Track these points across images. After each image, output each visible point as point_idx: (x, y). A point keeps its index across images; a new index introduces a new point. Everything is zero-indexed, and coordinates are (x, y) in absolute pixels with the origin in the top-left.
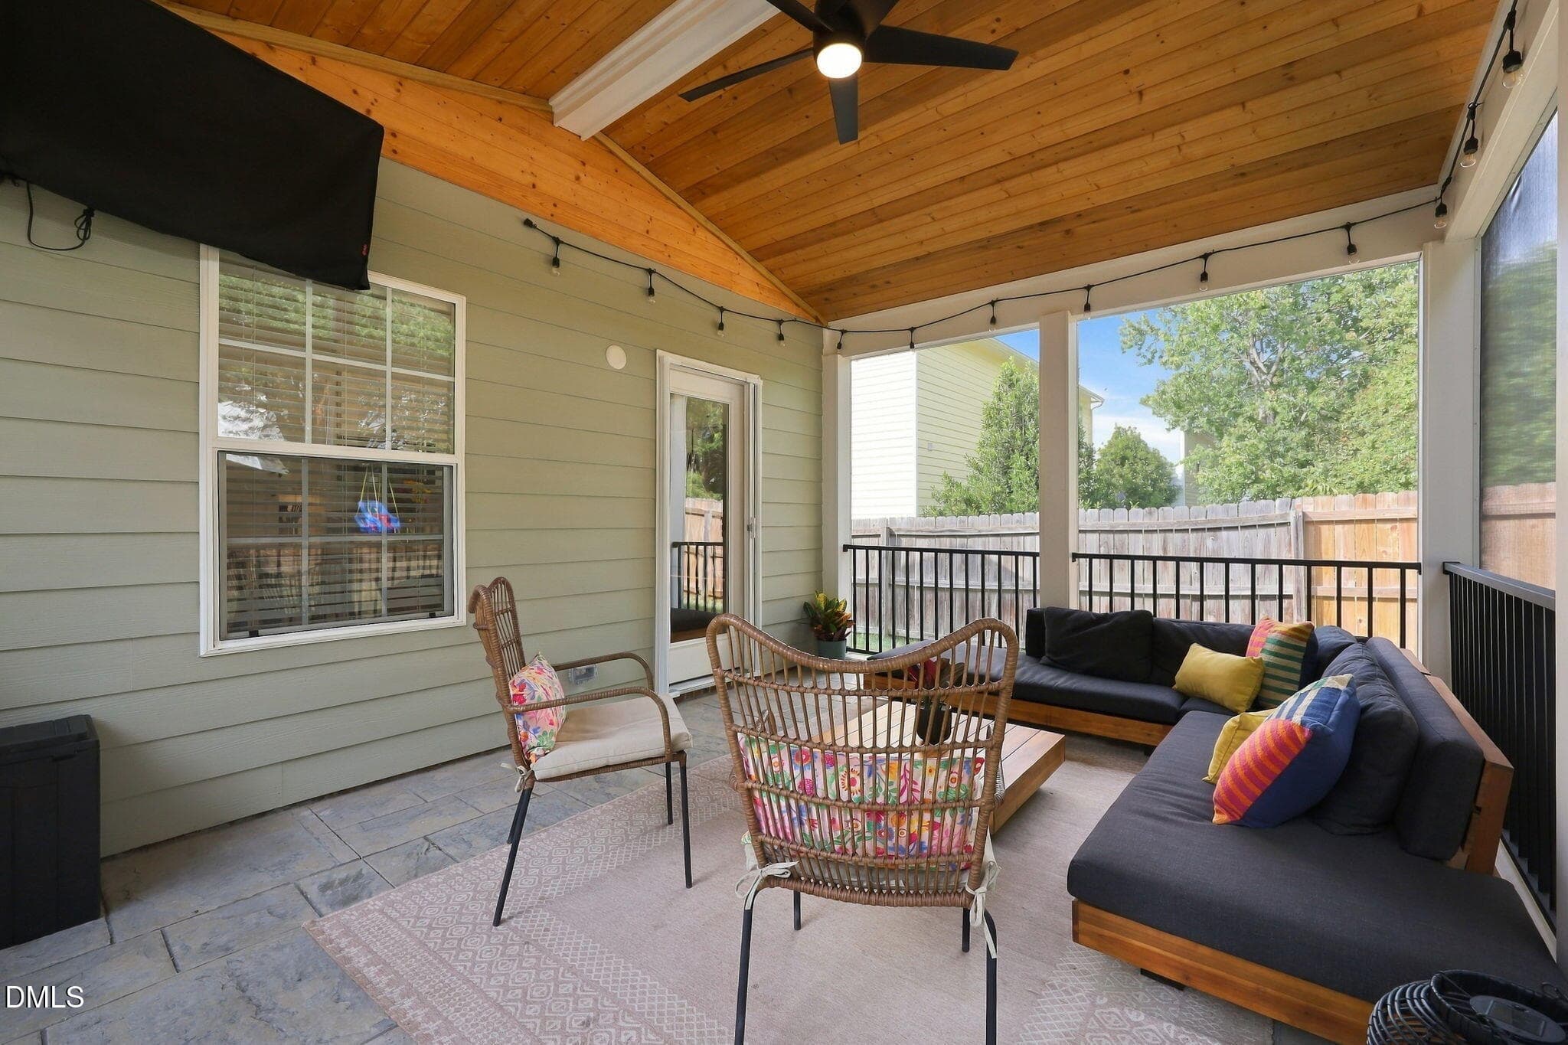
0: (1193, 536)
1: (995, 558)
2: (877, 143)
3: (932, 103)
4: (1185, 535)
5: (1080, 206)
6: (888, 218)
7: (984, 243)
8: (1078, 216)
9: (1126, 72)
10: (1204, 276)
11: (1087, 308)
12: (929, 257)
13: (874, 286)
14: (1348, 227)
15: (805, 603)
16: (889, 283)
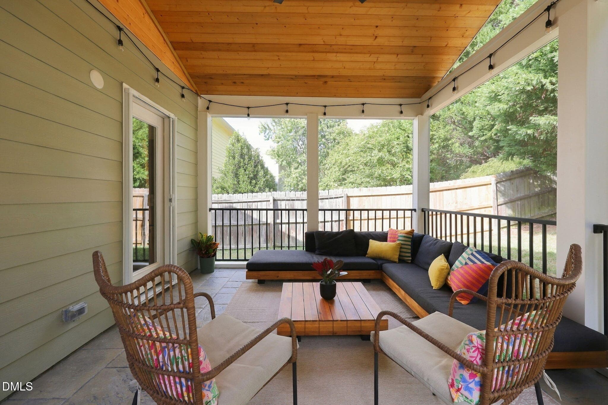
5: (335, 73)
6: (259, 51)
7: (294, 77)
8: (333, 77)
9: (377, 27)
10: (363, 111)
11: (325, 114)
12: (268, 76)
13: (235, 83)
14: (401, 105)
15: (192, 239)
16: (243, 83)
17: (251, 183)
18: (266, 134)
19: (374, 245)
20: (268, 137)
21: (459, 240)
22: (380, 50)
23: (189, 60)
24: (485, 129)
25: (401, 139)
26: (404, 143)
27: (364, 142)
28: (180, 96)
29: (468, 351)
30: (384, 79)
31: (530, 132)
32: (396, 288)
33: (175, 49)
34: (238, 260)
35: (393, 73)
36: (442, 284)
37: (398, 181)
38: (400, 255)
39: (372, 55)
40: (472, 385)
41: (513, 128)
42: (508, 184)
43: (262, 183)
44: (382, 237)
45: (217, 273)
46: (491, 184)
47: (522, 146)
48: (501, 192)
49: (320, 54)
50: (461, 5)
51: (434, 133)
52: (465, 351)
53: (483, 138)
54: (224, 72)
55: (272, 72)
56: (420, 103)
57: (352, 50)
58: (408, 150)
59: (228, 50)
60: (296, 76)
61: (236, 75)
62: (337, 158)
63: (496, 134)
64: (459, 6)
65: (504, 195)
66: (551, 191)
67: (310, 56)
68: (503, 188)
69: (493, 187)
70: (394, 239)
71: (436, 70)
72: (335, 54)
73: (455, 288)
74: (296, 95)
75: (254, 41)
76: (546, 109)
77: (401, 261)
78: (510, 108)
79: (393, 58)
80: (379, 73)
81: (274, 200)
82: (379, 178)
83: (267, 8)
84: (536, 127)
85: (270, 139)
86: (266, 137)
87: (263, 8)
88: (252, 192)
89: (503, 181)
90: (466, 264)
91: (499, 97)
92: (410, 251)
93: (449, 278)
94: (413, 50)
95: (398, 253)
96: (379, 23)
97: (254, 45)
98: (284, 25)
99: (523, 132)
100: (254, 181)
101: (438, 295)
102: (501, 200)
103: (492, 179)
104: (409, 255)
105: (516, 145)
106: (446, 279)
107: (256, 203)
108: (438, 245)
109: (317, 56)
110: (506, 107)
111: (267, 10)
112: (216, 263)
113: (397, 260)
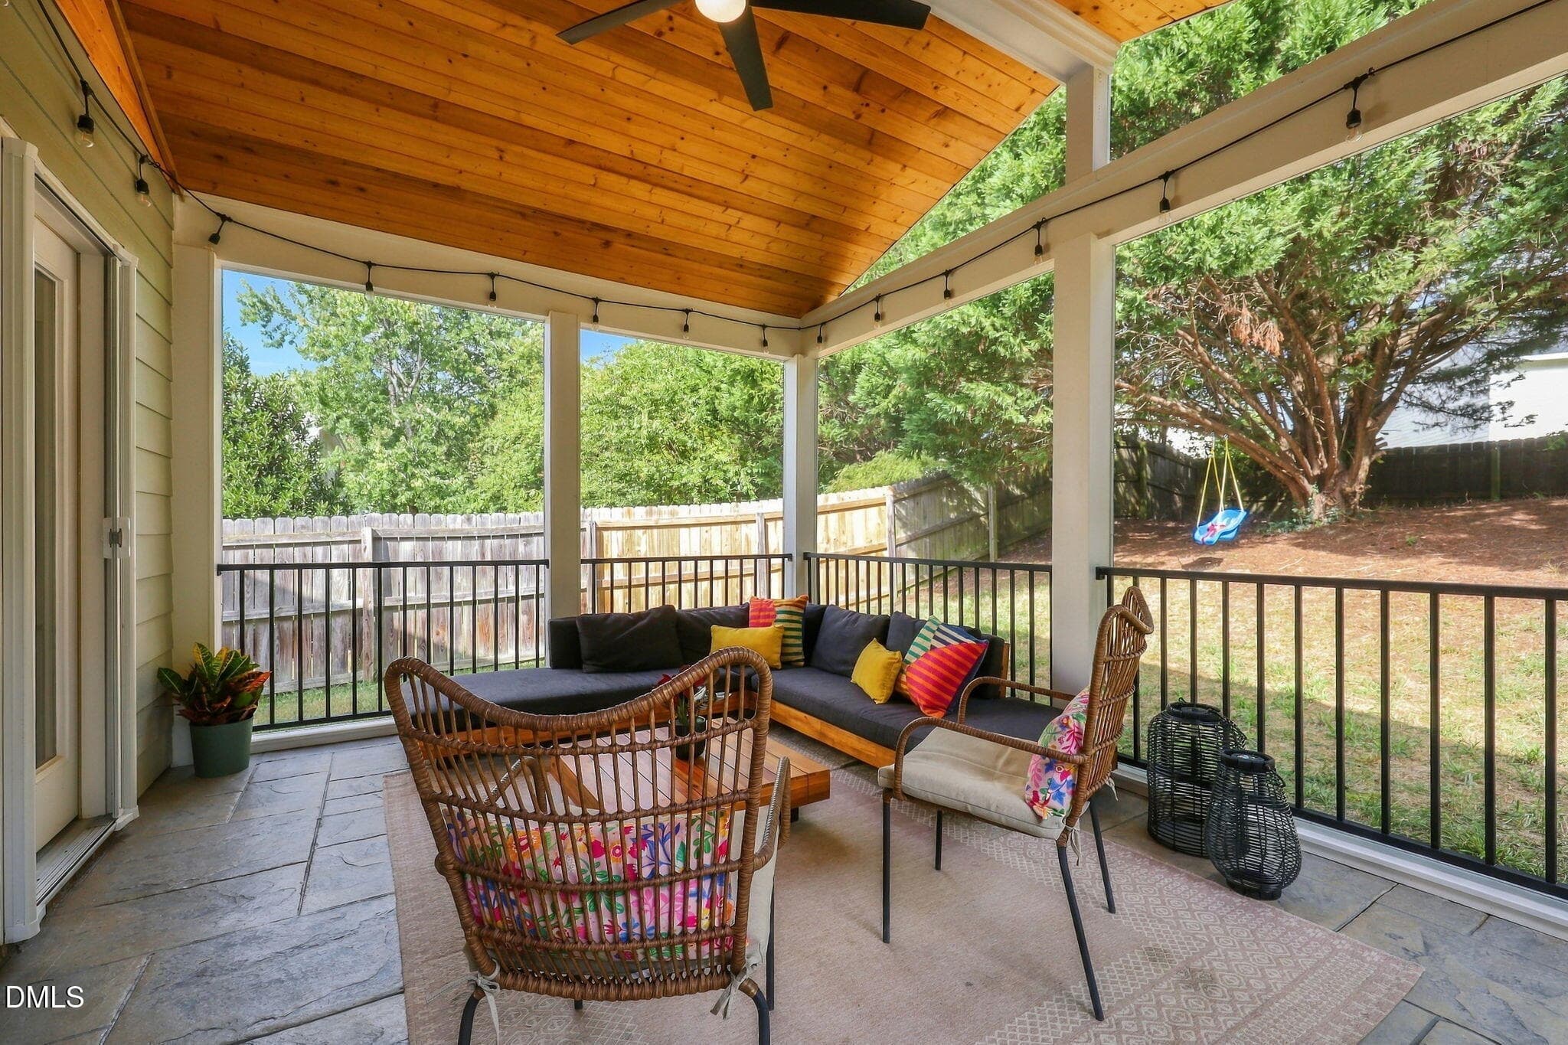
0: (507, 541)
1: (263, 576)
2: (526, 43)
3: (617, 58)
4: (501, 541)
5: (637, 227)
6: (444, 122)
7: (529, 212)
8: (629, 235)
9: (754, 157)
10: (686, 328)
11: (595, 319)
12: (454, 192)
13: (334, 183)
14: (764, 327)
15: (160, 670)
16: (362, 190)
17: (258, 484)
18: (270, 328)
19: (724, 637)
20: (277, 336)
21: (898, 608)
22: (750, 206)
23: (176, 75)
24: (877, 394)
25: (703, 392)
26: (707, 403)
27: (614, 389)
28: (131, 183)
29: (1061, 741)
30: (741, 265)
31: (960, 408)
32: (796, 719)
33: (130, 26)
34: (355, 716)
35: (759, 257)
36: (890, 692)
37: (694, 493)
38: (783, 654)
39: (730, 211)
40: (1064, 790)
41: (934, 398)
42: (910, 504)
43: (302, 488)
44: (740, 618)
45: (260, 769)
46: (885, 504)
47: (938, 432)
48: (900, 519)
49: (613, 177)
50: (905, 166)
51: (774, 387)
52: (1057, 744)
53: (873, 411)
54: (309, 147)
55: (466, 184)
56: (799, 329)
57: (691, 188)
58: (716, 419)
59: (344, 91)
60: (536, 210)
61: (345, 163)
62: (525, 423)
63: (894, 406)
64: (901, 166)
65: (905, 526)
66: (971, 519)
67: (587, 174)
68: (904, 512)
69: (888, 509)
70: (767, 621)
71: (837, 269)
72: (649, 187)
73: (920, 697)
74: (523, 256)
75: (438, 93)
76: (979, 371)
77: (787, 665)
78: (929, 358)
79: (769, 227)
80: (735, 252)
81: (376, 539)
82: (649, 483)
83: (509, 30)
84: (966, 399)
85: (286, 344)
86: (271, 337)
87: (495, 25)
88: (265, 513)
89: (904, 499)
90: (933, 648)
91: (914, 335)
92: (799, 642)
93: (904, 678)
94: (808, 222)
95: (779, 650)
96: (760, 151)
97: (436, 104)
98: (542, 85)
99: (950, 408)
100: (270, 481)
101: (891, 712)
102: (902, 535)
103: (886, 493)
104: (800, 649)
105: (929, 430)
106: (898, 680)
107: (309, 549)
108: (861, 621)
109: (609, 180)
110: (923, 355)
111: (509, 34)
112: (255, 737)
113: (779, 664)
